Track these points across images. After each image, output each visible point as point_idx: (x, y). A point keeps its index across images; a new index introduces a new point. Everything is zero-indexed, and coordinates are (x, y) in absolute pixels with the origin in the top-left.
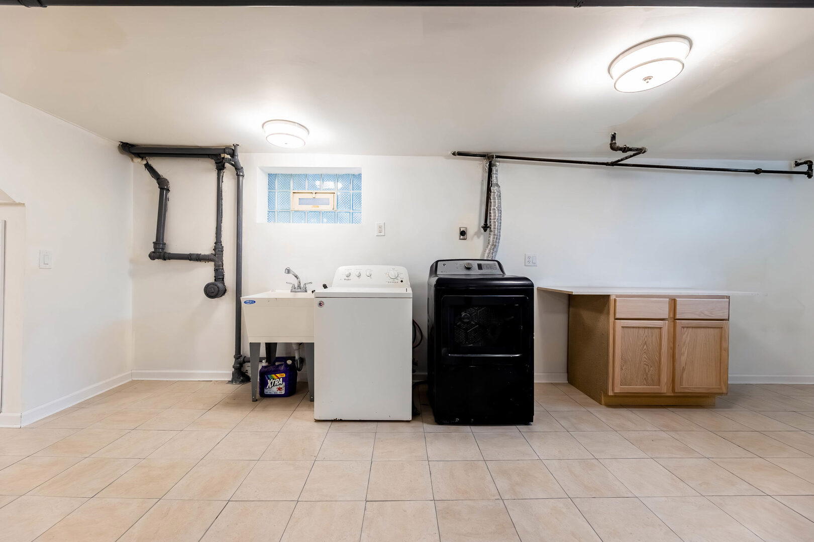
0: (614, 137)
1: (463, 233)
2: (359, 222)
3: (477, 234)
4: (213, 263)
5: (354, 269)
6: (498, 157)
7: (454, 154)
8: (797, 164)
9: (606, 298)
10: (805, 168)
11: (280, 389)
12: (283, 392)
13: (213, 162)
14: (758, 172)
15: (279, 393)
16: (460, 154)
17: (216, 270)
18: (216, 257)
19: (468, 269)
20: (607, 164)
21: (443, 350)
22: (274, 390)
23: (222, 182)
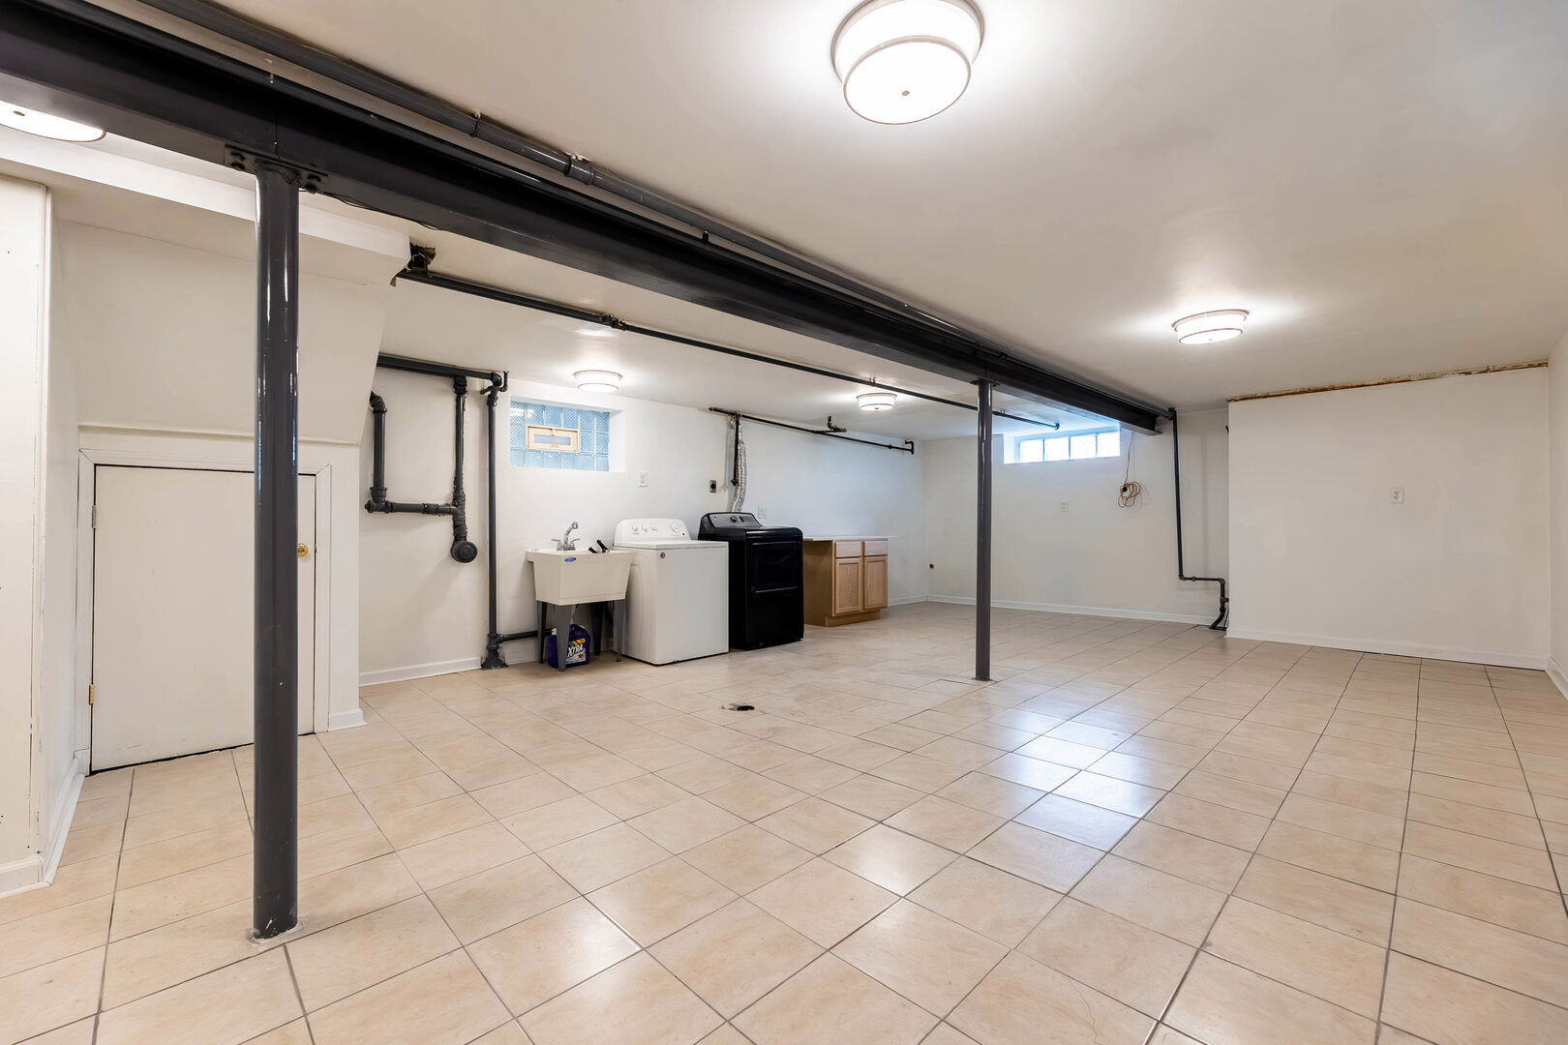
0: (830, 419)
1: (713, 486)
2: (606, 468)
3: (724, 487)
4: (451, 517)
5: (639, 523)
6: (743, 416)
7: (711, 409)
8: (906, 443)
9: (830, 542)
10: (909, 446)
11: (581, 656)
12: (584, 659)
13: (451, 381)
14: (890, 447)
15: (580, 660)
16: (716, 410)
17: (455, 527)
18: (455, 508)
19: (734, 521)
20: (813, 432)
21: (753, 589)
22: (576, 658)
23: (463, 410)
